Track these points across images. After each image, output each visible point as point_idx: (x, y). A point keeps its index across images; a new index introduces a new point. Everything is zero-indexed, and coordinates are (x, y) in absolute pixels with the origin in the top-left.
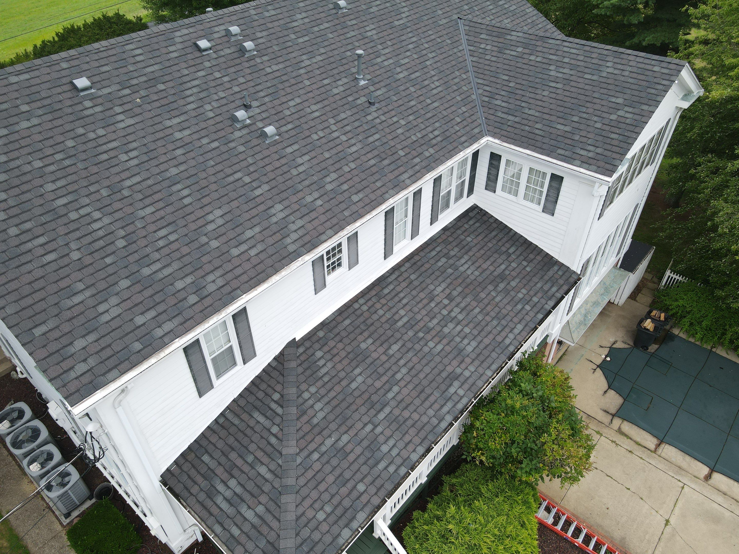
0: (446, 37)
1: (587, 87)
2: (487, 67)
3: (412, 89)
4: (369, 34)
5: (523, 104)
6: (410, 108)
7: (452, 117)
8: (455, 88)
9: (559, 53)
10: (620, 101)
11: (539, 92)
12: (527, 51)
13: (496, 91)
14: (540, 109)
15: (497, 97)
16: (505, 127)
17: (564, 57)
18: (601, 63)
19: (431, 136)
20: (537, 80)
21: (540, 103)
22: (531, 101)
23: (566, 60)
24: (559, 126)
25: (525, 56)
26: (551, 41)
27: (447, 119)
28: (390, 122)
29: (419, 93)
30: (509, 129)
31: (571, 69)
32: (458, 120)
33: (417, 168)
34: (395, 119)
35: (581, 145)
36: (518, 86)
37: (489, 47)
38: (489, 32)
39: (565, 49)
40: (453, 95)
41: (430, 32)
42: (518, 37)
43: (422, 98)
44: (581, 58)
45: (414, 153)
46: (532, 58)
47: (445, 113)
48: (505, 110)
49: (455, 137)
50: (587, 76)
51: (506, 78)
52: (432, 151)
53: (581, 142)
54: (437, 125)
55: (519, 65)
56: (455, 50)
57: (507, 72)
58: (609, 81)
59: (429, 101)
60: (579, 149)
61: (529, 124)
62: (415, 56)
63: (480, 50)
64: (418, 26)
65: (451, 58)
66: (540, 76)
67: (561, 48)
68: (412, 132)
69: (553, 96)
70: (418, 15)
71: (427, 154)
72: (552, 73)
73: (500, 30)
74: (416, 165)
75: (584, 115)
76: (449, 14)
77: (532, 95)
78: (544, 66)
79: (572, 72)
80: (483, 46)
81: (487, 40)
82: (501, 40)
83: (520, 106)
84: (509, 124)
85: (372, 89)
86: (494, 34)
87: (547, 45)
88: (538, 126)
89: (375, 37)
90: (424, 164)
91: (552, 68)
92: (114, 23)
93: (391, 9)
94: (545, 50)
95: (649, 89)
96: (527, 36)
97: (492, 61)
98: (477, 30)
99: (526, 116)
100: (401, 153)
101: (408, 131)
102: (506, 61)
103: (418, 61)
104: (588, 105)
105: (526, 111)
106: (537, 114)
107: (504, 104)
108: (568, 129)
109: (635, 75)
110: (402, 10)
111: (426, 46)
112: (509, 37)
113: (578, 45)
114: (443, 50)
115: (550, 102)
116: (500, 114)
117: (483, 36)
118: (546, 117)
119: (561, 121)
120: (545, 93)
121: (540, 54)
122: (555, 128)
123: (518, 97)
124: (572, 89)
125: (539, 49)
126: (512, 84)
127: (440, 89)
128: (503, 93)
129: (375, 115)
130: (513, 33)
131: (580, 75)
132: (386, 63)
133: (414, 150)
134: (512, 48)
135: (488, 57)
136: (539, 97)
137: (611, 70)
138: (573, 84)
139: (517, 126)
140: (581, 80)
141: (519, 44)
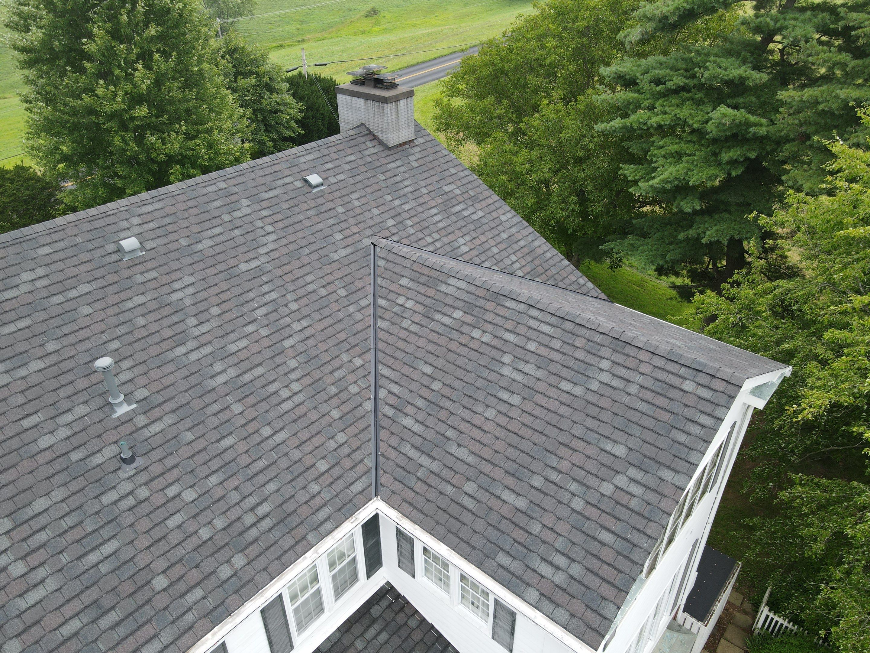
0: (338, 284)
1: (564, 410)
2: (401, 344)
3: (237, 408)
4: (176, 296)
5: (450, 433)
6: (219, 454)
7: (309, 461)
8: (333, 390)
9: (522, 329)
10: (620, 451)
11: (480, 408)
12: (469, 319)
13: (408, 397)
14: (477, 448)
15: (409, 409)
16: (411, 481)
17: (529, 339)
18: (590, 359)
19: (249, 519)
20: (480, 383)
21: (477, 434)
22: (465, 427)
23: (532, 346)
24: (507, 496)
25: (465, 329)
26: (510, 304)
27: (297, 469)
28: (158, 499)
29: (251, 414)
30: (419, 487)
31: (539, 367)
32: (322, 466)
33: (190, 617)
34: (171, 492)
35: (542, 549)
36: (447, 391)
37: (410, 304)
38: (414, 275)
39: (533, 323)
40: (324, 408)
41: (308, 279)
42: (458, 288)
43: (251, 428)
44: (557, 344)
45: (195, 576)
46: (476, 334)
47: (296, 455)
48: (417, 441)
49: (304, 511)
50: (565, 386)
51: (428, 370)
52: (239, 561)
53: (544, 542)
54: (272, 487)
55: (453, 346)
56: (352, 309)
57: (431, 359)
58: (604, 403)
59: (266, 431)
60: (539, 560)
61: (453, 481)
62: (264, 332)
63: (396, 309)
64: (287, 268)
65: (340, 326)
66: (485, 373)
67: (524, 319)
68: (203, 518)
69: (503, 420)
70: (292, 247)
71: (225, 572)
72: (506, 371)
73: (433, 273)
74: (190, 609)
75: (554, 476)
76: (357, 237)
77: (467, 415)
78: (495, 354)
79: (539, 373)
80: (401, 300)
81: (409, 289)
82: (431, 292)
83: (443, 435)
84: (419, 474)
85: (141, 420)
86: (423, 279)
87: (501, 311)
88: (470, 487)
89: (188, 302)
90: (210, 603)
91: (507, 359)
93: (240, 240)
94: (499, 321)
95: (674, 431)
96: (472, 289)
97: (411, 332)
98: (398, 269)
99: (450, 461)
100: (160, 582)
101: (194, 517)
102: (433, 337)
103: (266, 343)
104: (563, 451)
105: (453, 448)
106: (471, 459)
107: (417, 428)
108: (521, 503)
109: (648, 395)
110: (264, 240)
111: (294, 306)
112: (443, 288)
113: (554, 318)
114: (326, 312)
115: (497, 434)
116: (407, 449)
117: (404, 281)
118: (486, 468)
119: (511, 481)
120: (490, 413)
121: (489, 328)
122: (499, 497)
123: (443, 415)
124: (538, 412)
125: (489, 317)
126: (436, 386)
127: (298, 399)
128: (419, 402)
129: (126, 487)
130: (452, 281)
131: (553, 380)
132: (194, 356)
133: (197, 566)
134: (447, 310)
135: (406, 324)
136: (477, 420)
137: (606, 377)
138: (539, 399)
139: (433, 481)
140: (553, 392)
141: (458, 304)
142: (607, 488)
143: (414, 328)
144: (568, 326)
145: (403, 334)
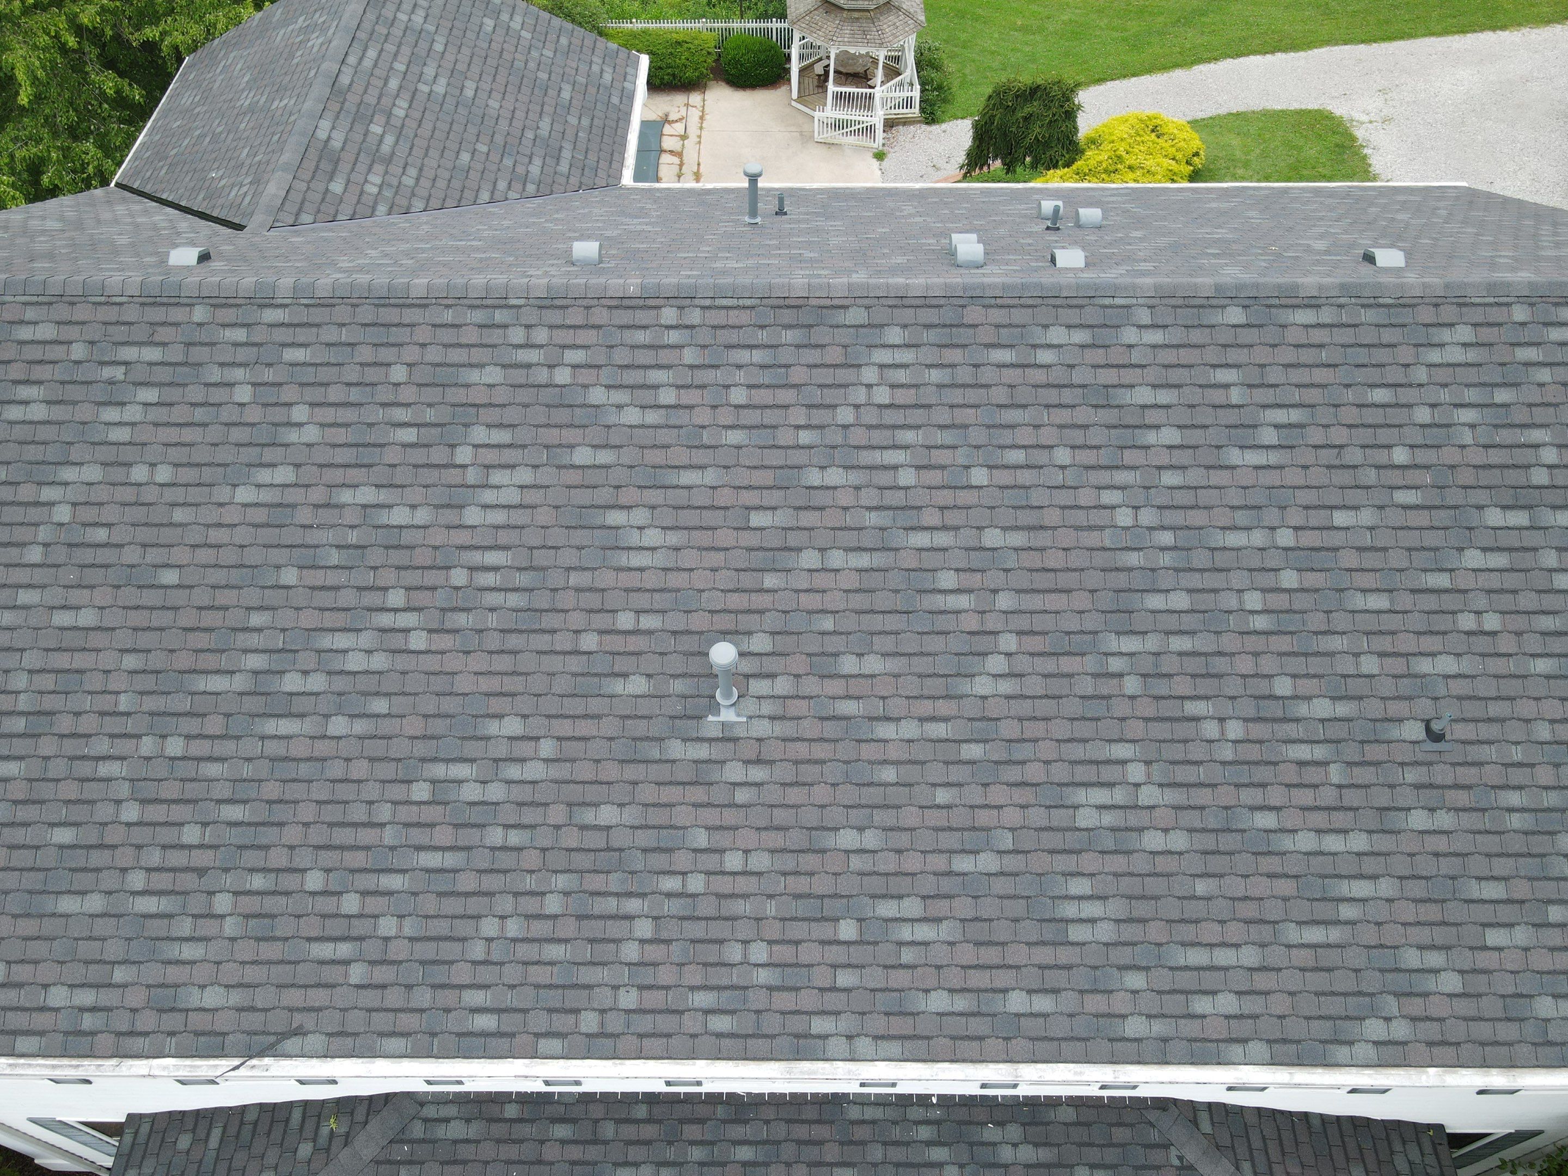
2: (441, 184)
5: (530, 135)
15: (520, 170)
18: (398, 27)
20: (463, 112)
21: (520, 114)
22: (517, 124)
23: (400, 67)
25: (396, 122)
30: (592, 157)
31: (425, 64)
37: (377, 180)
38: (322, 177)
39: (368, 63)
42: (333, 128)
44: (390, 47)
46: (399, 112)
48: (550, 161)
50: (439, 47)
51: (465, 157)
53: (588, 75)
55: (425, 133)
57: (450, 154)
58: (446, 24)
60: (604, 79)
61: (574, 132)
63: (388, 193)
67: (365, 68)
69: (497, 95)
72: (440, 88)
73: (313, 156)
77: (504, 122)
78: (421, 97)
80: (372, 189)
81: (349, 181)
86: (326, 166)
87: (358, 88)
88: (573, 120)
91: (425, 88)
94: (374, 92)
98: (315, 196)
102: (418, 152)
104: (506, 55)
107: (537, 162)
112: (336, 144)
116: (563, 168)
117: (336, 188)
120: (494, 104)
121: (387, 100)
125: (371, 99)
128: (508, 162)
135: (409, 181)
136: (506, 114)
137: (418, 18)
138: (461, 67)
139: (581, 146)
140: (450, 57)
141: (359, 128)
142: (526, 35)
143: (412, 172)
144: (362, 35)
145: (425, 183)
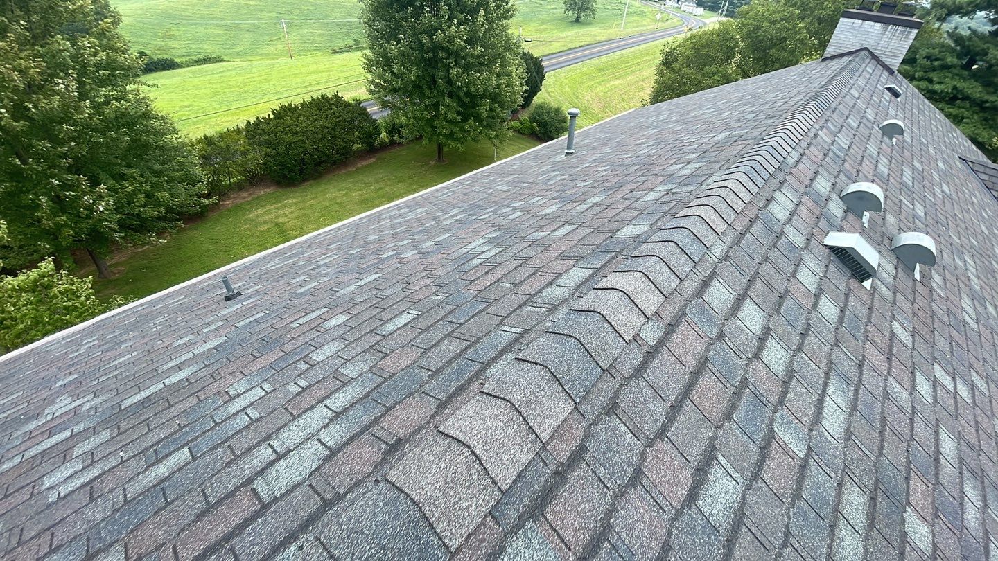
92: (333, 104)
